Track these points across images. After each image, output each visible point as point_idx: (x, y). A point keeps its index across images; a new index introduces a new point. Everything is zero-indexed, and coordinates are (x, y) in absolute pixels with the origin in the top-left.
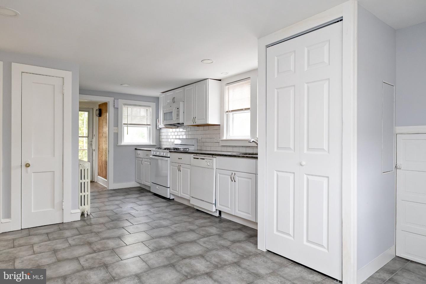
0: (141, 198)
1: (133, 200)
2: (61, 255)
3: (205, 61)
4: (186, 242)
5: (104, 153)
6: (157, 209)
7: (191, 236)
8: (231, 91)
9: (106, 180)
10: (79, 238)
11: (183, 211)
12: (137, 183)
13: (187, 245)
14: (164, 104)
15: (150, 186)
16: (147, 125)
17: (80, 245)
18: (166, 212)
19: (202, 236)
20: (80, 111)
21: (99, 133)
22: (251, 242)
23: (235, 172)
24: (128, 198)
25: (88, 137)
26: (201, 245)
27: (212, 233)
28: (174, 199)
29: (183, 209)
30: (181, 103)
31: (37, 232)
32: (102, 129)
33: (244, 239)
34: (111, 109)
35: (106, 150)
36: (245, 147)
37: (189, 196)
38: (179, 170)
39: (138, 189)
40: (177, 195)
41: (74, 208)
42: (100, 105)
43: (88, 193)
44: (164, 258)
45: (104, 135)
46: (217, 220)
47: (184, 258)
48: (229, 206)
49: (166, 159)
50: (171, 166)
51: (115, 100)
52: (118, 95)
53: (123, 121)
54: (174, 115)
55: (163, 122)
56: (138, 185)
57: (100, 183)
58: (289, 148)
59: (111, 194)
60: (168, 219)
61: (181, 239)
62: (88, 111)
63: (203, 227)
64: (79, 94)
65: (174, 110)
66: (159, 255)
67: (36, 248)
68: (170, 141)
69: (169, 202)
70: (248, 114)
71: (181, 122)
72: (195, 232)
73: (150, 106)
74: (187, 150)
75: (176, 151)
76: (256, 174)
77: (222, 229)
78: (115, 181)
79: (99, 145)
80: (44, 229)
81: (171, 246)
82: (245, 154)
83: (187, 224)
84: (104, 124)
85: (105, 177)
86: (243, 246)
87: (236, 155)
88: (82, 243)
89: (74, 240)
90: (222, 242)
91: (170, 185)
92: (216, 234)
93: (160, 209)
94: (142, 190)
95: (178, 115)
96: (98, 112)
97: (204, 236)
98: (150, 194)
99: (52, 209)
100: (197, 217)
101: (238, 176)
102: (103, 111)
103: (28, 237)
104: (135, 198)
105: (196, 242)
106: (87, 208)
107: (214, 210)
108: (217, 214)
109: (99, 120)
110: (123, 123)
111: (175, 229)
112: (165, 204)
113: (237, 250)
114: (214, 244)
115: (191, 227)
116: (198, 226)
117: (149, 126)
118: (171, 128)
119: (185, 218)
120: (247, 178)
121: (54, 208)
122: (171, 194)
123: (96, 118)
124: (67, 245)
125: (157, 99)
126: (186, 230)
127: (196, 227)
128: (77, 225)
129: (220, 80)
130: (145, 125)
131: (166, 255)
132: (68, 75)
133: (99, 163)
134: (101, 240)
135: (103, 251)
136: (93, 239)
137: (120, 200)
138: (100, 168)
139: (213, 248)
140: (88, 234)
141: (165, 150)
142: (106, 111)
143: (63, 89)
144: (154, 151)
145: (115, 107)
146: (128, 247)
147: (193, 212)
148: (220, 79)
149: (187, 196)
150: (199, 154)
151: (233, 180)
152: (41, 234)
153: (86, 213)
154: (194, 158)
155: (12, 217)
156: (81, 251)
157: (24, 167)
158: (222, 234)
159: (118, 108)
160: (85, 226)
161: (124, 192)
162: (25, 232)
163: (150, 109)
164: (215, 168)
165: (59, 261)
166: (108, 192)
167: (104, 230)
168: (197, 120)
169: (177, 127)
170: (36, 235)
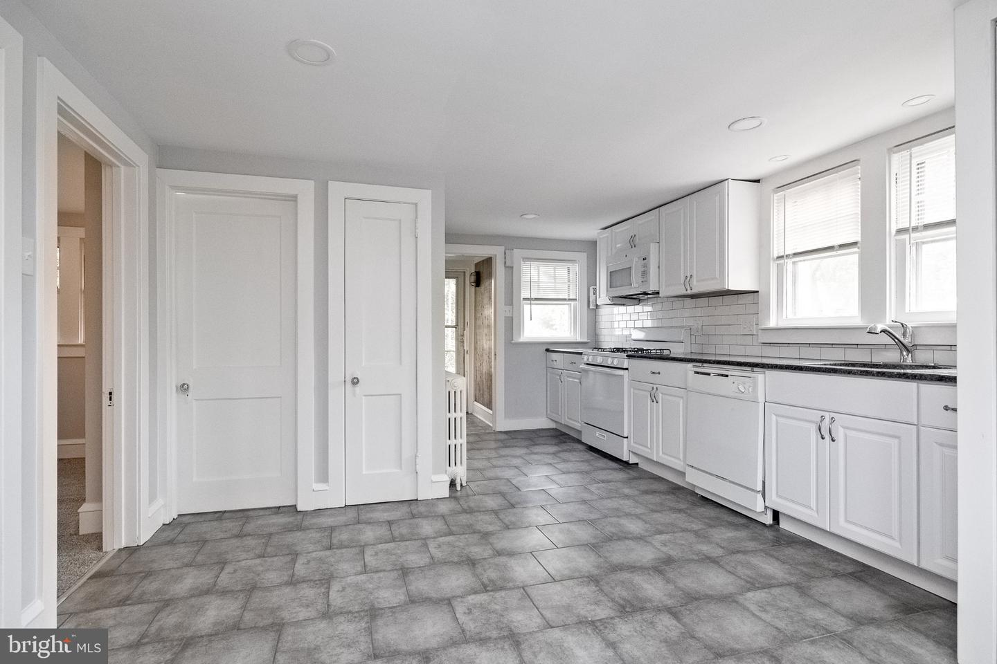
0: (566, 455)
1: (548, 459)
2: (421, 585)
4: (709, 598)
5: (486, 357)
6: (603, 485)
7: (716, 580)
8: (791, 204)
9: (491, 412)
10: (448, 544)
12: (549, 420)
13: (714, 608)
14: (608, 252)
15: (579, 429)
16: (570, 300)
17: (452, 562)
18: (627, 497)
19: (747, 582)
21: (476, 319)
23: (833, 415)
24: (536, 454)
25: (456, 327)
26: (755, 615)
27: (772, 578)
28: (637, 464)
29: (668, 493)
30: (652, 245)
31: (369, 516)
32: (483, 311)
33: (890, 617)
34: (499, 269)
35: (490, 353)
36: (842, 346)
37: (682, 463)
38: (654, 399)
39: (552, 433)
40: (649, 457)
41: (436, 472)
42: (477, 265)
43: (462, 441)
44: (662, 642)
45: (486, 322)
46: (769, 534)
47: (719, 653)
48: (812, 504)
49: (620, 372)
50: (632, 389)
51: (507, 251)
52: (510, 242)
53: (522, 294)
54: (635, 274)
55: (607, 291)
56: (553, 426)
57: (479, 417)
59: (501, 441)
60: (637, 516)
61: (688, 583)
62: (457, 278)
63: (738, 552)
65: (634, 262)
66: (644, 627)
67: (369, 558)
68: (619, 332)
69: (627, 470)
70: (851, 260)
71: (652, 288)
72: (721, 566)
73: (575, 261)
74: (666, 352)
76: (920, 425)
77: (799, 567)
78: (508, 415)
79: (476, 343)
80: (384, 511)
81: (669, 602)
83: (691, 537)
84: (486, 301)
85: (489, 405)
86: (895, 642)
87: (822, 366)
88: (456, 559)
89: (439, 546)
91: (629, 432)
92: (785, 581)
93: (612, 486)
94: (562, 437)
95: (645, 274)
96: (473, 278)
97: (752, 583)
98: (580, 447)
99: (396, 470)
100: (709, 518)
101: (843, 427)
102: (484, 275)
103: (356, 526)
104: (551, 454)
105: (734, 601)
106: (461, 472)
107: (760, 508)
108: (768, 520)
109: (476, 293)
110: (522, 297)
111: (664, 549)
112: (620, 475)
115: (706, 549)
116: (723, 548)
117: (572, 303)
118: (624, 305)
119: (680, 519)
120: (881, 435)
121: (401, 468)
122: (632, 452)
123: (470, 290)
124: (425, 560)
125: (593, 244)
126: (695, 557)
128: (444, 508)
129: (758, 181)
130: (565, 300)
131: (664, 634)
132: (424, 198)
133: (476, 376)
134: (494, 556)
135: (502, 589)
136: (477, 551)
137: (520, 457)
138: (478, 386)
139: (796, 632)
140: (467, 536)
141: (614, 352)
142: (490, 276)
143: (416, 226)
144: (589, 355)
145: (508, 264)
146: (559, 586)
147: (696, 505)
148: (758, 178)
149: (678, 464)
150: (708, 362)
151: (827, 435)
152: (379, 523)
153: (458, 482)
154: (697, 373)
155: (330, 480)
156: (455, 581)
157: (349, 385)
158: (804, 584)
159: (512, 268)
160: (459, 513)
161: (526, 439)
162: (351, 514)
163: (576, 268)
164: (761, 399)
165: (414, 601)
166: (493, 437)
167: (499, 528)
168: (695, 283)
169: (636, 301)
170: (370, 523)
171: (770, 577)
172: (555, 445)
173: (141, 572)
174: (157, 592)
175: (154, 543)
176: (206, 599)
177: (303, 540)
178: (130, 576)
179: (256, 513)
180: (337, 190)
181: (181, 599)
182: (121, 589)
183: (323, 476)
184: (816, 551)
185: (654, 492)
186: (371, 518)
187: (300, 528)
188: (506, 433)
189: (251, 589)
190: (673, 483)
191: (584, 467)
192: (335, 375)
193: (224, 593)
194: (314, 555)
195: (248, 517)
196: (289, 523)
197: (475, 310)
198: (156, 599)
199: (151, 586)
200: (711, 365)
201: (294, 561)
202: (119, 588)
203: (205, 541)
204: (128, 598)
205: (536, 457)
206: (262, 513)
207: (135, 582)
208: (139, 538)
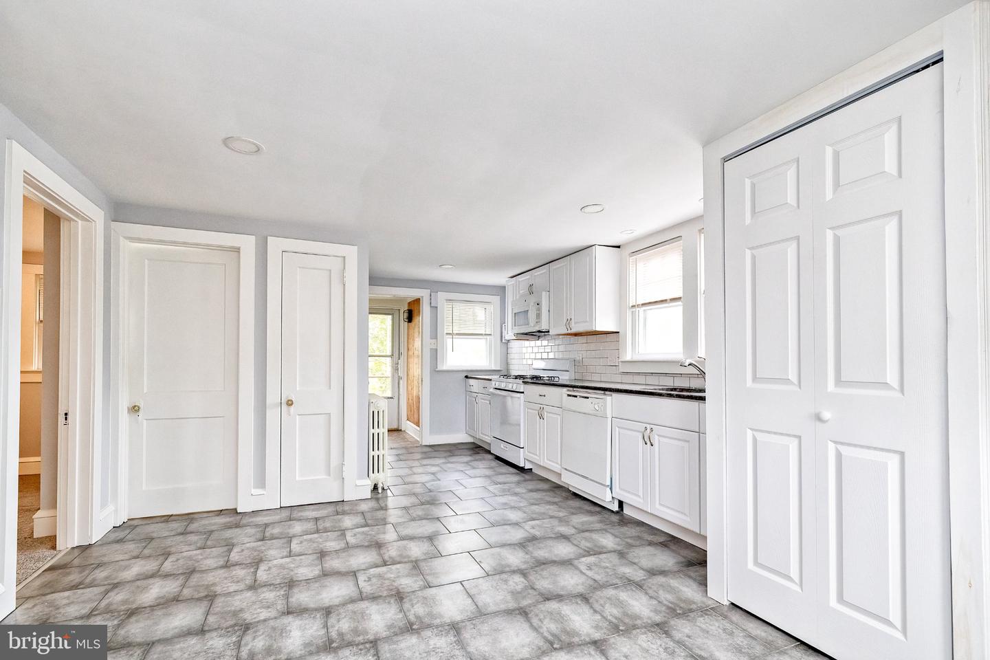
0: (475, 464)
1: (460, 467)
2: (334, 563)
3: (586, 210)
4: (554, 562)
5: (416, 383)
6: (499, 485)
7: (563, 550)
8: (640, 266)
9: (418, 429)
10: (363, 533)
11: (548, 493)
12: (468, 435)
13: (555, 569)
14: (513, 297)
15: (490, 442)
16: (486, 335)
17: (363, 546)
18: (516, 494)
19: (585, 551)
20: (370, 313)
21: (408, 350)
22: (690, 577)
23: (652, 426)
24: (452, 463)
25: (392, 356)
26: (581, 572)
27: (605, 548)
28: (531, 469)
30: (544, 293)
31: (300, 514)
32: (414, 343)
33: (676, 569)
34: (425, 309)
35: (418, 379)
36: (672, 375)
37: (559, 467)
38: (541, 417)
39: (472, 446)
40: (538, 463)
41: (360, 477)
42: (409, 304)
43: (384, 452)
44: (509, 592)
45: (416, 353)
46: (615, 518)
47: (547, 597)
48: (641, 494)
49: (518, 395)
50: (526, 410)
51: (432, 294)
52: (436, 286)
53: (445, 330)
54: (532, 316)
55: (513, 330)
56: (470, 440)
57: (409, 433)
58: (787, 381)
59: (425, 453)
60: (519, 508)
61: (541, 553)
62: (392, 314)
63: (587, 531)
64: (369, 285)
65: (531, 307)
66: (499, 584)
67: (295, 546)
68: (525, 362)
69: (523, 475)
70: (677, 310)
71: (544, 328)
72: (570, 541)
73: (490, 301)
74: (556, 379)
75: (535, 381)
76: (700, 433)
77: (626, 540)
78: (432, 432)
79: (408, 370)
80: (313, 510)
81: (523, 567)
82: (672, 390)
83: (555, 522)
84: (416, 335)
85: (418, 424)
86: (672, 585)
88: (366, 544)
89: (355, 535)
90: (627, 570)
91: (525, 443)
92: (612, 550)
93: (506, 487)
94: (477, 449)
95: (539, 316)
96: (406, 315)
97: (588, 552)
98: (490, 457)
99: (325, 477)
100: (574, 508)
101: (657, 435)
102: (415, 313)
103: (287, 522)
104: (464, 463)
105: (571, 564)
106: (383, 478)
107: (609, 498)
108: (615, 508)
109: (408, 326)
110: (445, 333)
111: (532, 531)
112: (515, 478)
113: (661, 592)
114: (610, 574)
115: (564, 529)
116: (576, 528)
117: (488, 337)
118: (527, 340)
119: (552, 510)
120: (679, 440)
121: (330, 475)
122: (527, 460)
123: (404, 325)
124: (343, 545)
125: (503, 288)
126: (553, 536)
127: (573, 531)
128: (364, 507)
129: (619, 247)
130: (482, 334)
131: (512, 588)
132: (350, 252)
133: (408, 399)
134: (398, 540)
135: (399, 563)
136: (387, 537)
137: (438, 465)
138: (410, 407)
139: (607, 581)
140: (379, 527)
141: (516, 378)
142: (419, 314)
143: (343, 277)
144: (497, 381)
145: (432, 305)
146: (443, 560)
147: (567, 499)
148: (618, 245)
149: (556, 467)
150: (577, 387)
151: (648, 442)
152: (308, 520)
153: (380, 486)
154: (569, 395)
155: (267, 487)
156: (361, 559)
157: (284, 407)
158: (626, 551)
159: (437, 307)
160: (377, 510)
161: (446, 451)
162: (285, 514)
163: (490, 308)
164: (609, 416)
165: (325, 574)
166: (419, 450)
167: (406, 520)
168: (573, 323)
169: (537, 338)
170: (301, 520)
171: (603, 547)
172: (470, 455)
173: (93, 564)
174: (107, 578)
175: (104, 542)
176: (151, 581)
177: (240, 534)
178: (82, 568)
179: (201, 516)
180: (275, 245)
181: (128, 582)
182: (74, 577)
183: (261, 482)
184: (643, 529)
185: (537, 490)
186: (301, 516)
187: (237, 526)
188: (430, 446)
189: (190, 572)
190: (555, 483)
191: (488, 472)
192: (272, 397)
193: (166, 576)
194: (248, 545)
195: (192, 519)
196: (229, 522)
197: (408, 342)
198: (106, 583)
199: (100, 574)
200: (578, 389)
201: (230, 551)
202: (71, 578)
203: (152, 539)
204: (81, 583)
205: (449, 465)
206: (205, 515)
207: (87, 572)
208: (91, 537)
